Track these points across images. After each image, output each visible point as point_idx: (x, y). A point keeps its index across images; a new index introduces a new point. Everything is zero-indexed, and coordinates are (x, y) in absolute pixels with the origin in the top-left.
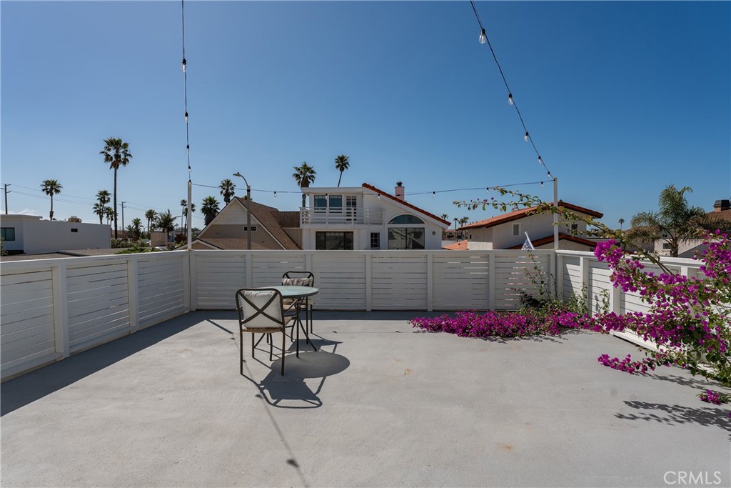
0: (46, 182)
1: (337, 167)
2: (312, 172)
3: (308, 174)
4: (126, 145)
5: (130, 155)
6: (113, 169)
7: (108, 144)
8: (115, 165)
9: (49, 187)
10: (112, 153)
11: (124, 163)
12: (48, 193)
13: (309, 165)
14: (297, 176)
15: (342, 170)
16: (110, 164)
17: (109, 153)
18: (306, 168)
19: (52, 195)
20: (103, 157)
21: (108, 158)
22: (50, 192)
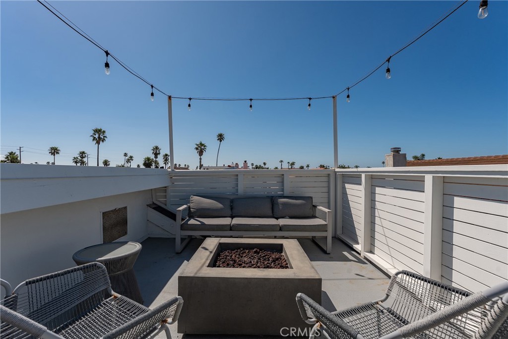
0: (51, 148)
1: (218, 140)
2: (205, 146)
3: (202, 147)
4: (104, 132)
5: (106, 137)
6: (97, 145)
7: (95, 132)
8: (98, 143)
9: (53, 151)
10: (97, 136)
11: (103, 141)
12: (52, 154)
13: (203, 143)
14: (197, 149)
15: (221, 141)
16: (95, 142)
17: (95, 136)
18: (202, 144)
19: (54, 155)
20: (92, 138)
21: (94, 139)
22: (53, 154)
